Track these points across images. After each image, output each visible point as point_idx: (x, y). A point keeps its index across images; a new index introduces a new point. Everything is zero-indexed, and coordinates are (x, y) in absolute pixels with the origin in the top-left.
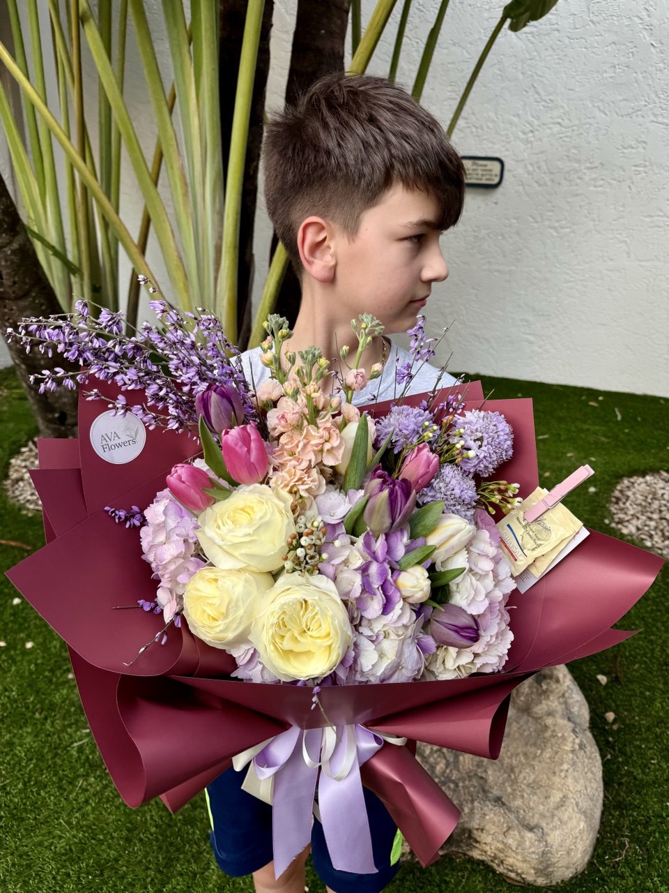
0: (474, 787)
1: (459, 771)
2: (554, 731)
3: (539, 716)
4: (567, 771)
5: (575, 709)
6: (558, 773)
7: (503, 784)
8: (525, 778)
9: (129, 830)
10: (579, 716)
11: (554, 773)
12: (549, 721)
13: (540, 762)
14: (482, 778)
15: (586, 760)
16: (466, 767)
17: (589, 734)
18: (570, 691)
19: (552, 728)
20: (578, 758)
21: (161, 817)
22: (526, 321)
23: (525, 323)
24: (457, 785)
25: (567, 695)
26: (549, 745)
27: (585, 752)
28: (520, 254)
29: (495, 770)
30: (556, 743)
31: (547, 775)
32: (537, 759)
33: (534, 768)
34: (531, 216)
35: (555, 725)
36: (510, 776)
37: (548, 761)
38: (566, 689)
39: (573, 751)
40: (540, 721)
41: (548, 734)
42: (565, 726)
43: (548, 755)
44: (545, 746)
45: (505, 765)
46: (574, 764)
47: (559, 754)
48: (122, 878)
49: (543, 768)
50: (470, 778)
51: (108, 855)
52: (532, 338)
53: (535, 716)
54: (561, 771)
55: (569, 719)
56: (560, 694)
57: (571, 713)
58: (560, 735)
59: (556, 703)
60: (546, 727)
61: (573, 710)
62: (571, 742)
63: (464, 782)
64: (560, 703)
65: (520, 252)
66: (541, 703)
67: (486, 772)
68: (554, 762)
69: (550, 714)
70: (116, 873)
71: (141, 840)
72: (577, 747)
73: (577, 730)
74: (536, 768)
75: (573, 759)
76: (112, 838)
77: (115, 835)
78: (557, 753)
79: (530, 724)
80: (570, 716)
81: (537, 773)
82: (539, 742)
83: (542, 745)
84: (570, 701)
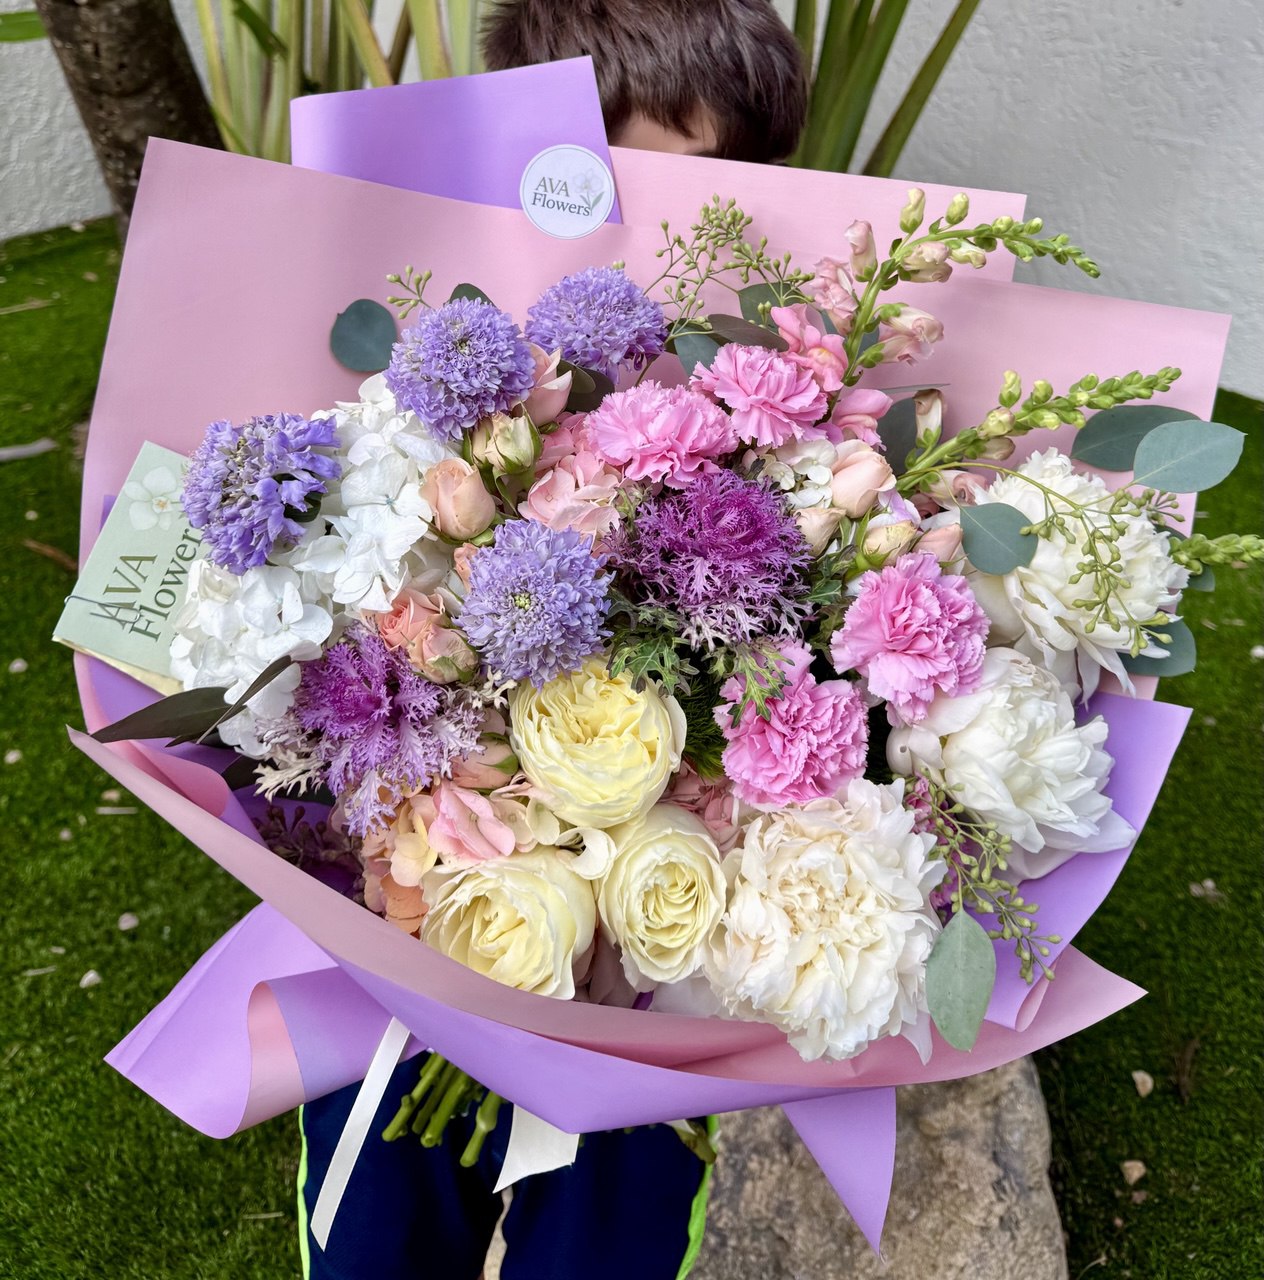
0: (760, 1255)
1: (736, 1213)
2: (954, 1174)
3: (935, 1133)
4: (962, 1270)
5: (1015, 1138)
6: (941, 1270)
7: (823, 1262)
8: (871, 1262)
9: (69, 1170)
10: (1019, 1154)
11: (935, 1267)
12: (950, 1150)
13: (911, 1235)
14: (781, 1239)
15: (1012, 1258)
16: (754, 1206)
17: (1045, 1200)
18: (1012, 1095)
19: (951, 1168)
20: (992, 1246)
21: (136, 1159)
22: (1215, 256)
23: (1212, 261)
24: (723, 1243)
25: (1004, 1101)
26: (937, 1204)
27: (1013, 1237)
28: (1217, 115)
29: (811, 1229)
30: (953, 1202)
31: (918, 1268)
32: (907, 1228)
33: (895, 1246)
34: (1253, 41)
35: (959, 1162)
36: (841, 1249)
37: (929, 1237)
38: (1005, 1088)
39: (984, 1230)
40: (932, 1145)
41: (941, 1178)
42: (981, 1169)
43: (930, 1225)
44: (929, 1203)
45: (837, 1224)
46: (981, 1257)
47: (954, 1227)
49: (914, 1251)
50: (756, 1234)
51: (15, 1210)
52: (1224, 295)
53: (927, 1131)
54: (950, 1266)
55: (995, 1158)
56: (989, 1098)
57: (1004, 1143)
58: (963, 1186)
59: (976, 1114)
60: (941, 1162)
61: (1008, 1138)
62: (985, 1207)
63: (739, 1239)
64: (985, 1117)
65: (1219, 111)
66: (944, 1105)
67: (792, 1227)
68: (939, 1242)
69: (958, 1134)
70: (18, 1249)
71: (84, 1194)
72: (995, 1222)
73: (1006, 1184)
74: (900, 1246)
75: (979, 1247)
78: (950, 1224)
79: (911, 1147)
80: (998, 1148)
81: (898, 1258)
82: (919, 1190)
83: (925, 1199)
84: (1008, 1117)
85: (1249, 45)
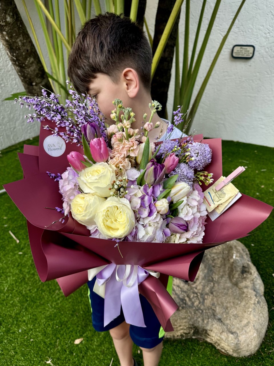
0: (210, 313)
1: (204, 306)
2: (247, 294)
3: (241, 287)
4: (251, 312)
5: (258, 287)
6: (247, 312)
7: (223, 313)
8: (232, 312)
9: (73, 312)
10: (259, 290)
11: (245, 312)
12: (245, 290)
13: (239, 306)
14: (214, 310)
15: (260, 308)
16: (207, 304)
17: (263, 298)
18: (256, 279)
19: (246, 293)
20: (256, 307)
21: (85, 308)
22: (261, 119)
23: (260, 120)
24: (203, 311)
25: (254, 280)
26: (244, 300)
27: (260, 305)
28: (260, 89)
29: (219, 307)
30: (247, 300)
31: (242, 312)
32: (238, 305)
33: (236, 309)
34: (266, 72)
35: (247, 292)
36: (226, 311)
37: (243, 306)
38: (254, 277)
39: (254, 304)
40: (241, 290)
41: (244, 295)
42: (252, 293)
43: (243, 304)
44: (242, 300)
45: (224, 306)
46: (254, 309)
47: (248, 304)
48: (69, 328)
49: (241, 309)
50: (209, 310)
51: (64, 319)
52: (263, 126)
53: (239, 287)
54: (248, 311)
55: (254, 290)
56: (251, 280)
57: (255, 288)
58: (249, 296)
59: (249, 283)
60: (243, 293)
61: (256, 287)
62: (254, 300)
63: (206, 310)
64: (251, 283)
65: (260, 88)
66: (242, 282)
67: (216, 307)
68: (245, 307)
69: (246, 287)
70: (67, 326)
71: (77, 316)
72: (256, 302)
73: (257, 295)
74: (238, 309)
75: (254, 307)
76: (66, 313)
77: (68, 312)
78: (247, 304)
79: (237, 291)
80: (255, 289)
81: (237, 311)
82: (240, 298)
83: (241, 300)
84: (256, 283)
85: (266, 73)
